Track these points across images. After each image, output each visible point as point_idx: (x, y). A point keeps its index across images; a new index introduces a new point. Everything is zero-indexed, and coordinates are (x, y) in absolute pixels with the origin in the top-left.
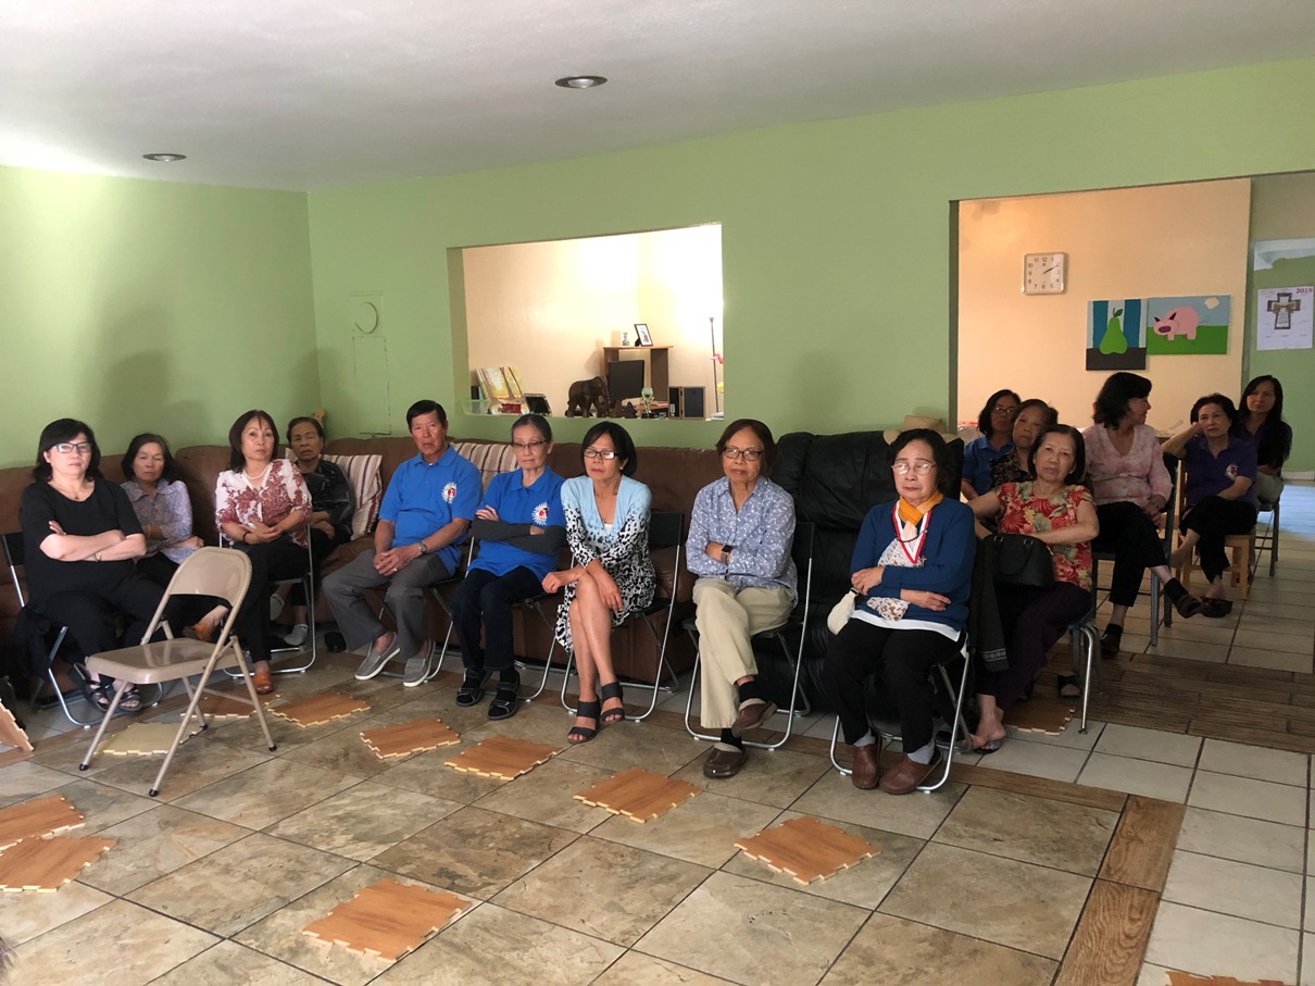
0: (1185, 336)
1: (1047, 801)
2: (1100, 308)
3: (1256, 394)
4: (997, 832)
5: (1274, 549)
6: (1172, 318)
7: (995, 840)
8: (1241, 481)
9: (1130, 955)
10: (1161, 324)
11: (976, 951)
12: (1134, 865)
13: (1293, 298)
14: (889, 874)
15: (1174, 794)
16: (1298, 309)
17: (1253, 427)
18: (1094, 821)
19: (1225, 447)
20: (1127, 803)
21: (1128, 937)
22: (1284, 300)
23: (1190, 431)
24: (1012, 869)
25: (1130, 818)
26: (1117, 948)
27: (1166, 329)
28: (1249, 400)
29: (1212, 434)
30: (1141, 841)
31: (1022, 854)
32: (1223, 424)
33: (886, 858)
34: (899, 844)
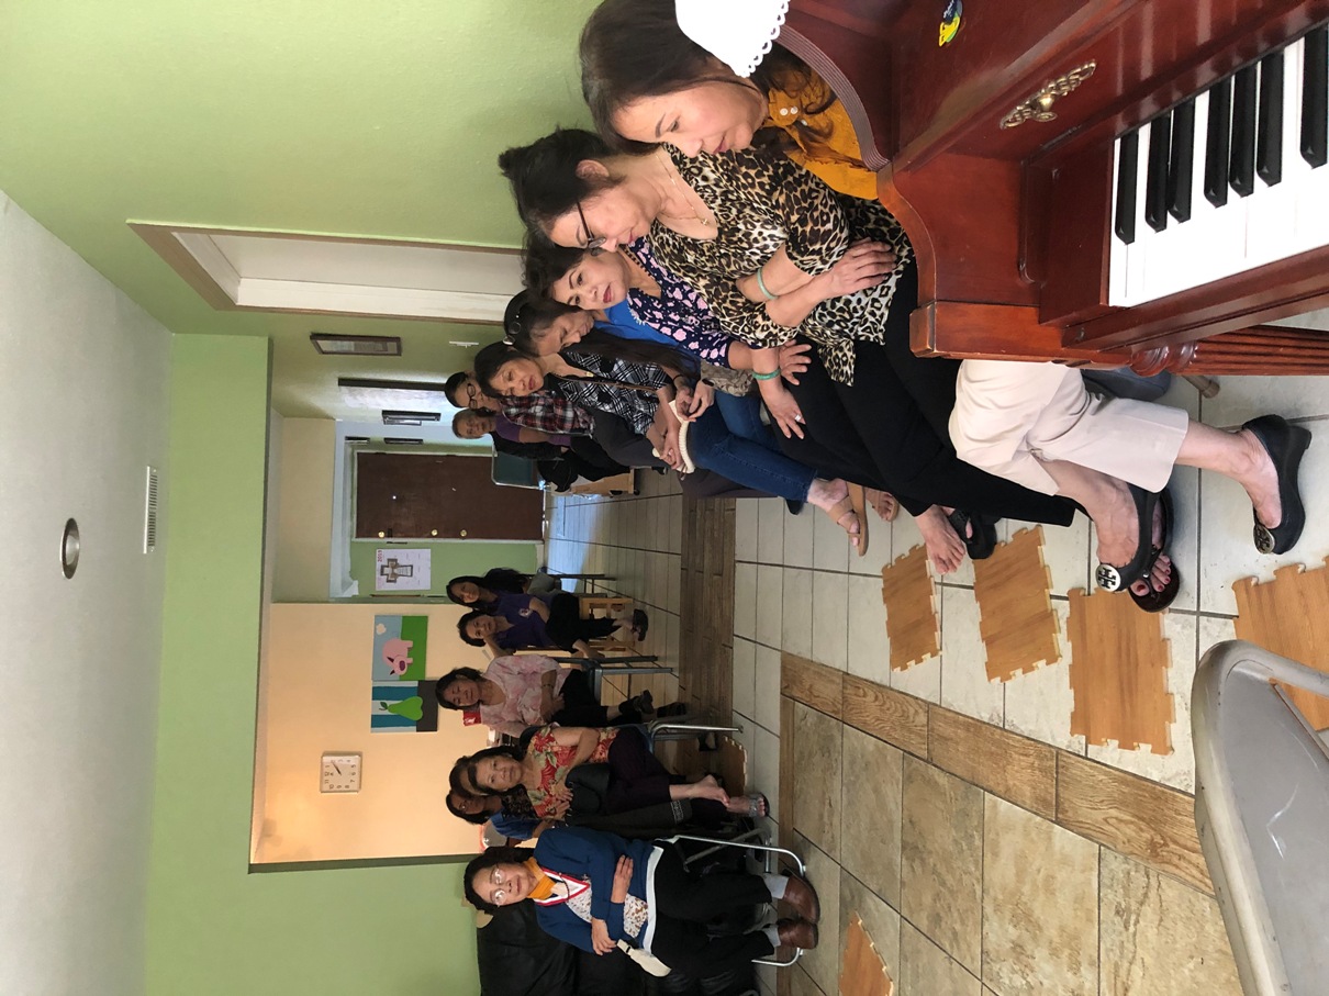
0: (409, 649)
1: (796, 760)
2: (378, 722)
3: (463, 596)
4: (824, 803)
5: (594, 577)
6: (392, 660)
7: (830, 805)
8: (533, 606)
9: (888, 698)
10: (397, 669)
11: (911, 821)
12: (828, 691)
13: (386, 564)
14: (871, 902)
15: (776, 658)
16: (396, 560)
17: (491, 597)
18: (803, 723)
19: (504, 619)
20: (787, 697)
21: (876, 698)
22: (387, 570)
23: (491, 645)
24: (848, 791)
25: (797, 694)
26: (885, 708)
27: (402, 666)
28: (467, 601)
29: (493, 627)
30: (811, 686)
31: (837, 783)
32: (484, 619)
33: (860, 906)
34: (847, 893)
